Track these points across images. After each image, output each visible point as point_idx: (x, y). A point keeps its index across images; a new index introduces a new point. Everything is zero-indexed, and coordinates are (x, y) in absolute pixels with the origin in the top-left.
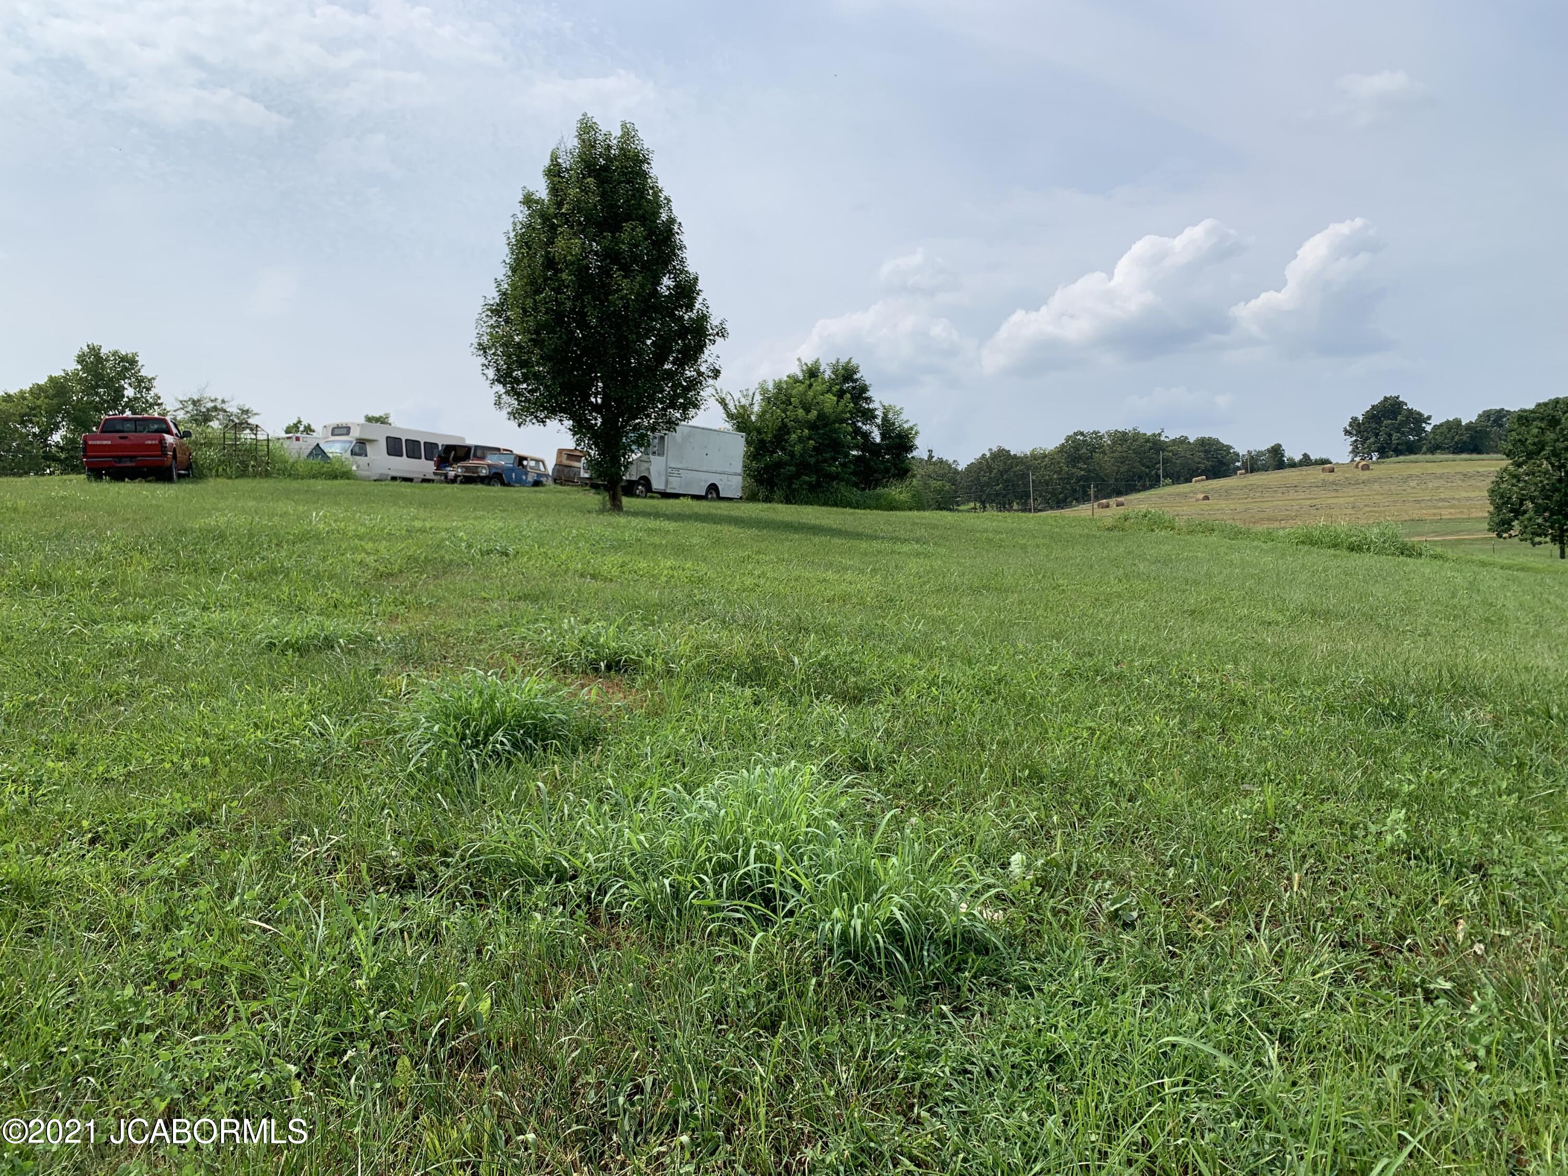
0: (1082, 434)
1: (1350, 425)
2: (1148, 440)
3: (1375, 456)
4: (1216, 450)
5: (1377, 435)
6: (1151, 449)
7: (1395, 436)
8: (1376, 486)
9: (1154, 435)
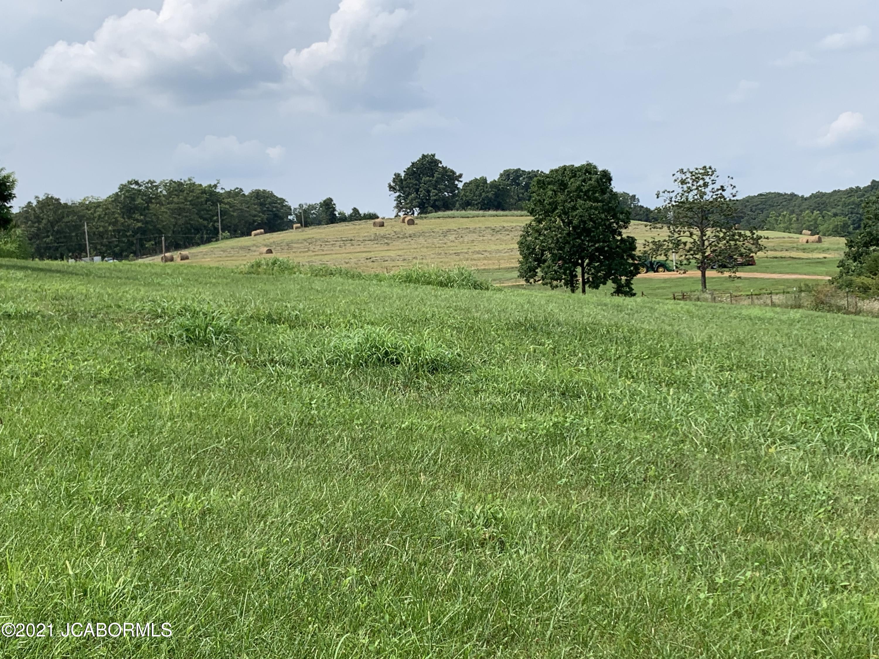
0: (137, 183)
1: (394, 181)
2: (204, 192)
3: (417, 211)
4: (270, 203)
5: (417, 191)
6: (207, 200)
7: (433, 192)
8: (421, 240)
9: (210, 186)
